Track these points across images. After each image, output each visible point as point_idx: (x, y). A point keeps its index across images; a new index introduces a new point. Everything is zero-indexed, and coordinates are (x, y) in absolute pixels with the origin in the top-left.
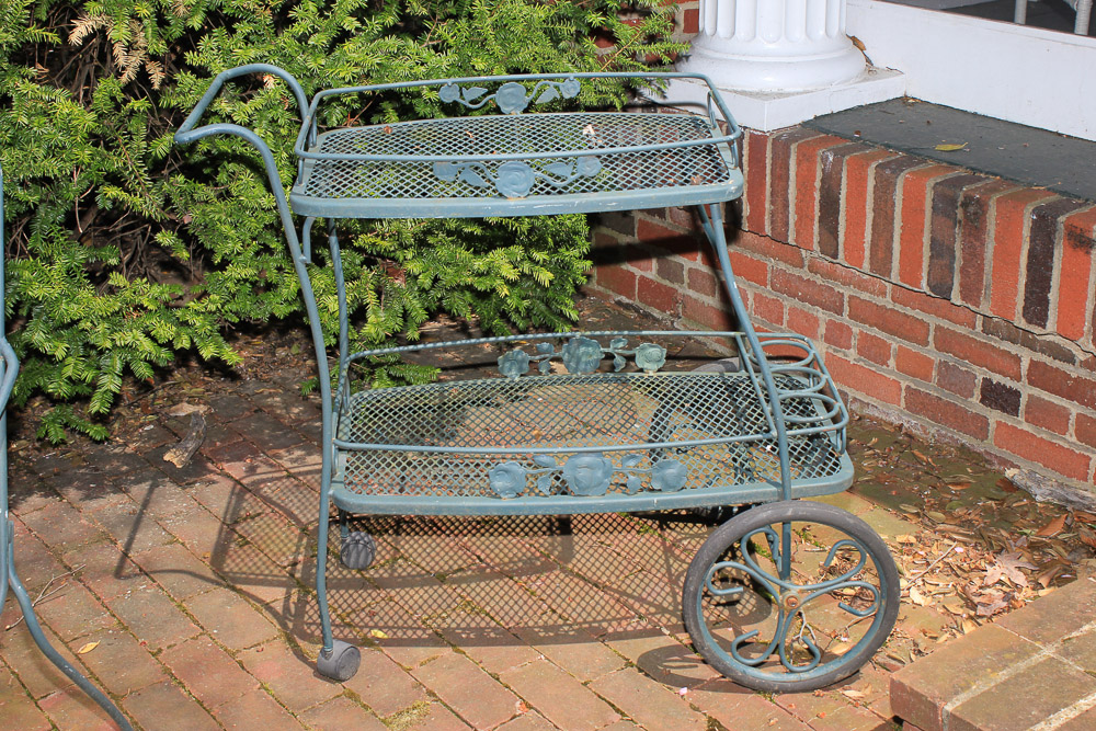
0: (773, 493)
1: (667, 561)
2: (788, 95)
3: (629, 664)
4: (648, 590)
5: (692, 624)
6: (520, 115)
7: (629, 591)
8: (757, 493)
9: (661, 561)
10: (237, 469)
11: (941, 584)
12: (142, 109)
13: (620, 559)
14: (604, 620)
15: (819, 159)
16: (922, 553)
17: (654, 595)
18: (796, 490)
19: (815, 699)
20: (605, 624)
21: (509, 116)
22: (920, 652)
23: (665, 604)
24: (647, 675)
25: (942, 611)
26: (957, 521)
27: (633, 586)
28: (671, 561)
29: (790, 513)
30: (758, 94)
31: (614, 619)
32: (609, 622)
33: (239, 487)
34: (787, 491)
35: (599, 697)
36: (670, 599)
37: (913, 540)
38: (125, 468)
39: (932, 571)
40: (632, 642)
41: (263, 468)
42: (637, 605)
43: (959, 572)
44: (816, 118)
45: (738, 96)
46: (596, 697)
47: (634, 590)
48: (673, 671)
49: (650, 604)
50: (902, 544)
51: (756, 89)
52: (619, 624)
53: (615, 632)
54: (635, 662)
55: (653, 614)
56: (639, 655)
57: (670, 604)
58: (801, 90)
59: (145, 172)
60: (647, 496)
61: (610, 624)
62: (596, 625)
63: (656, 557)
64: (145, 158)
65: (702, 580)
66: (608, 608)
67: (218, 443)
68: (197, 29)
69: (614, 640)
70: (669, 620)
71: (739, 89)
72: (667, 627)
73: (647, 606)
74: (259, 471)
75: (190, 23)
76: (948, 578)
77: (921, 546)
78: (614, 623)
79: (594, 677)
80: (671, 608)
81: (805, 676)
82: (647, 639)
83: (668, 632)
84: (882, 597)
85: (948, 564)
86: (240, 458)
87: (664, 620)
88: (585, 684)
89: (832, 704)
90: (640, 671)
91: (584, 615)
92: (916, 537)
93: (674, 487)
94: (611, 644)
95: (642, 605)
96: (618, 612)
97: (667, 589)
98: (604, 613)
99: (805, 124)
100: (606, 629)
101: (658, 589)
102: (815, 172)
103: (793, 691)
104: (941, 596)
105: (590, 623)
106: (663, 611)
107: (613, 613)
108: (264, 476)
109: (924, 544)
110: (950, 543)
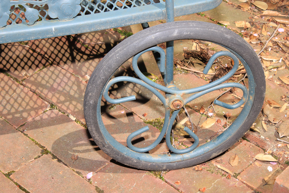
0: (158, 14)
1: (71, 54)
3: (45, 151)
4: (58, 80)
5: (94, 129)
7: (44, 82)
8: (144, 15)
9: (67, 55)
11: (274, 60)
13: (35, 54)
14: (25, 110)
16: (256, 35)
17: (63, 84)
18: (178, 10)
19: (196, 174)
20: (25, 115)
22: (269, 122)
23: (72, 93)
24: (59, 161)
25: (278, 83)
26: (275, 7)
27: (47, 78)
28: (75, 54)
29: (175, 34)
31: (33, 109)
32: (29, 112)
34: (171, 12)
35: (20, 187)
36: (75, 88)
37: (249, 25)
39: (266, 49)
40: (46, 129)
42: (50, 95)
43: (284, 49)
46: (17, 188)
47: (47, 82)
48: (80, 155)
49: (60, 93)
50: (241, 28)
52: (37, 113)
53: (34, 121)
54: (49, 149)
55: (63, 103)
56: (52, 142)
57: (76, 92)
60: (45, 25)
61: (29, 114)
62: (18, 115)
63: (63, 51)
65: (100, 94)
66: (27, 99)
69: (32, 129)
70: (75, 107)
72: (73, 113)
73: (58, 96)
76: (278, 54)
77: (254, 29)
78: (33, 113)
79: (16, 167)
80: (77, 96)
81: (187, 156)
82: (57, 126)
83: (74, 119)
84: (250, 93)
85: (276, 42)
87: (72, 107)
88: (8, 175)
89: (210, 177)
90: (54, 157)
91: (8, 107)
92: (250, 22)
93: (69, 15)
94: (30, 133)
95: (53, 95)
96: (35, 103)
97: (73, 79)
98: (24, 104)
100: (26, 119)
101: (65, 80)
103: (178, 168)
104: (275, 70)
105: (13, 114)
106: (70, 98)
107: (32, 104)
109: (256, 27)
110: (275, 25)
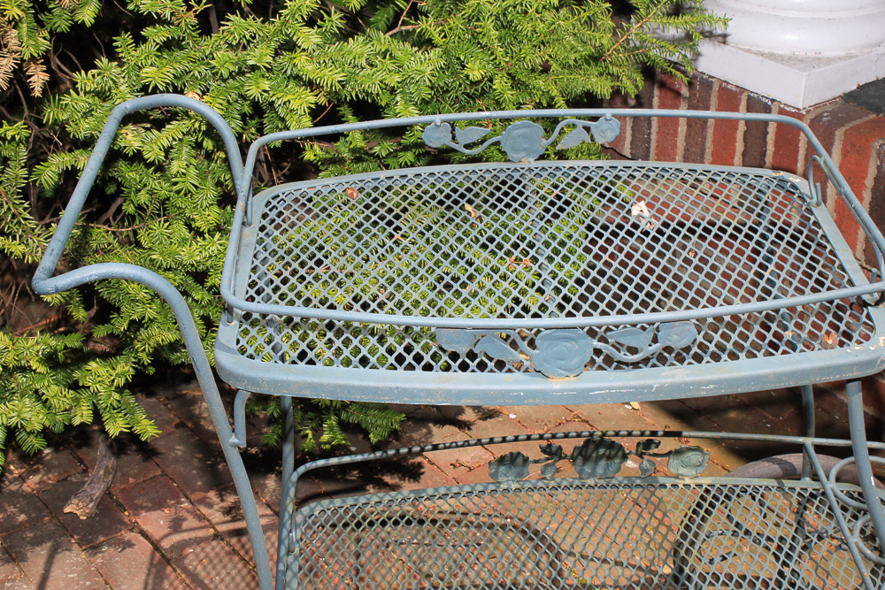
2: (829, 61)
6: (534, 164)
10: (155, 522)
12: (17, 138)
15: (874, 153)
21: (518, 166)
30: (790, 58)
33: (158, 555)
38: (22, 517)
41: (191, 522)
44: (859, 87)
45: (767, 61)
51: (787, 52)
58: (842, 53)
59: (25, 209)
64: (25, 193)
67: (131, 480)
68: (88, 25)
71: (766, 51)
74: (185, 525)
75: (79, 18)
86: (159, 505)
99: (848, 97)
102: (867, 167)
108: (193, 535)
